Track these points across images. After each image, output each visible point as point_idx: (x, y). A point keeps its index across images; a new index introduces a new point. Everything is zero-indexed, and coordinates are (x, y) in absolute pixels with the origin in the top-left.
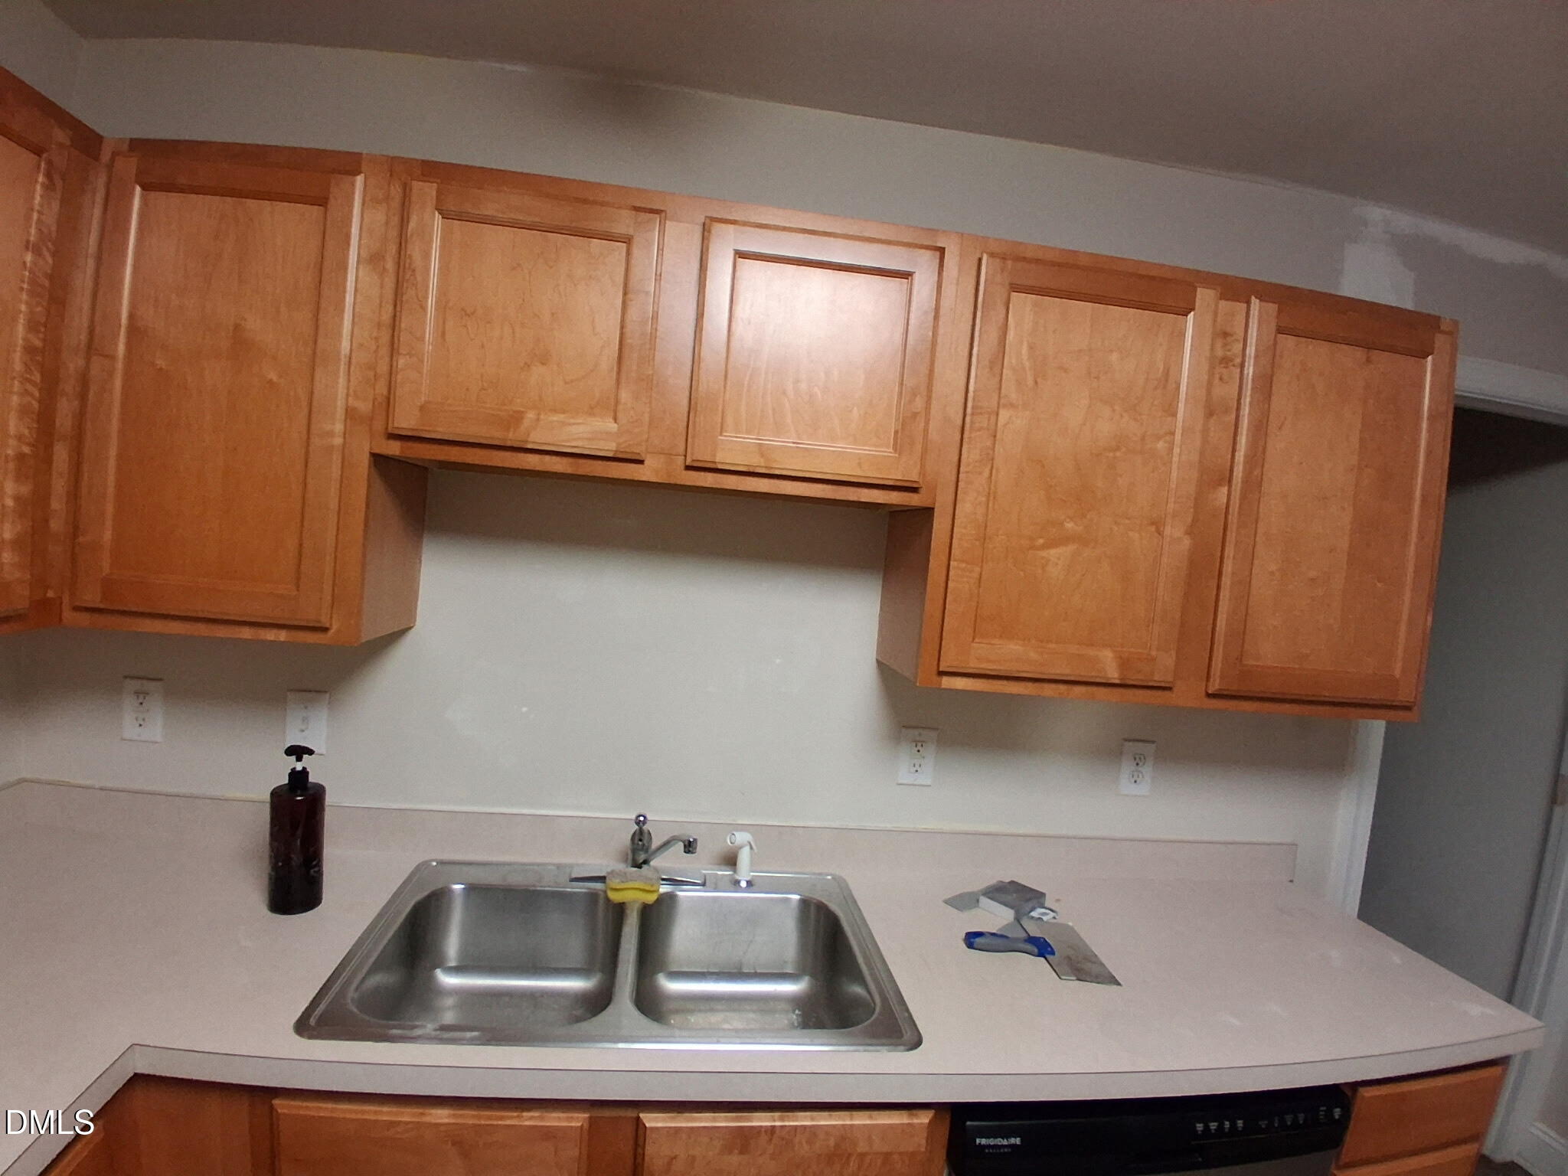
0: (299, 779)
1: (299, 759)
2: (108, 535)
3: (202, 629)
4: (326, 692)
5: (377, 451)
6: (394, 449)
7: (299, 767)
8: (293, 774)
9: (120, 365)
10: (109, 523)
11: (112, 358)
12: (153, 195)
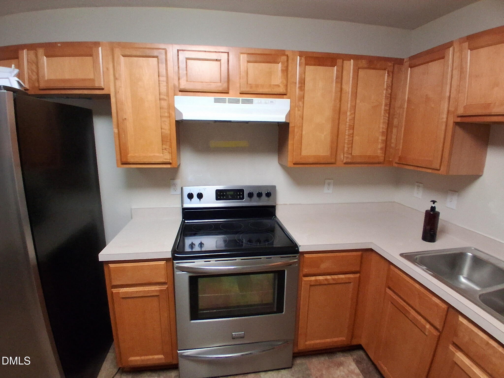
0: (433, 209)
1: (434, 203)
2: (401, 147)
3: (416, 169)
4: (457, 192)
5: (455, 121)
6: (459, 120)
7: (433, 206)
8: (432, 207)
9: (405, 110)
10: (401, 144)
11: (403, 108)
12: (413, 69)
